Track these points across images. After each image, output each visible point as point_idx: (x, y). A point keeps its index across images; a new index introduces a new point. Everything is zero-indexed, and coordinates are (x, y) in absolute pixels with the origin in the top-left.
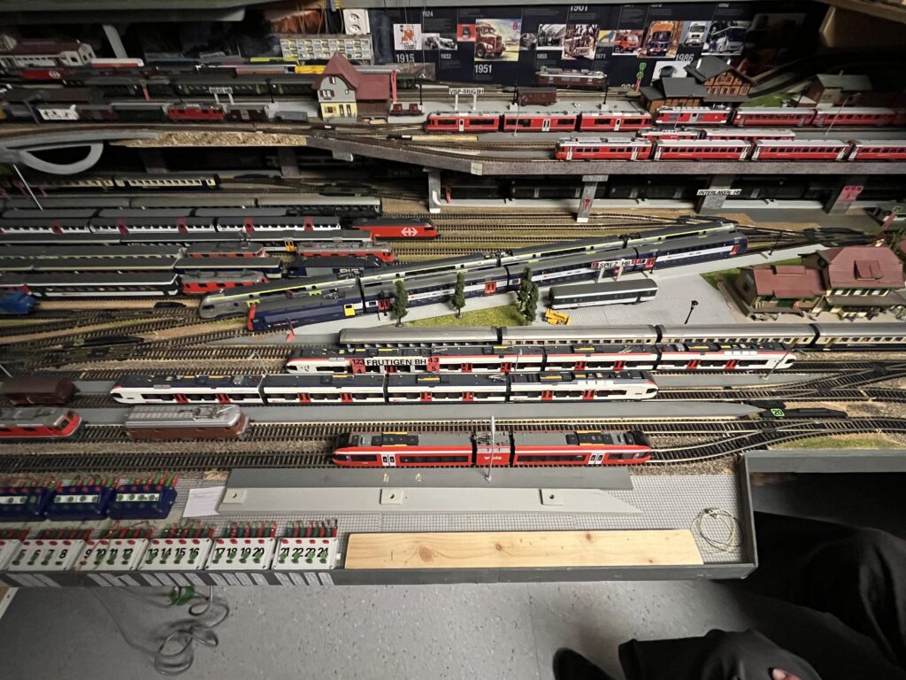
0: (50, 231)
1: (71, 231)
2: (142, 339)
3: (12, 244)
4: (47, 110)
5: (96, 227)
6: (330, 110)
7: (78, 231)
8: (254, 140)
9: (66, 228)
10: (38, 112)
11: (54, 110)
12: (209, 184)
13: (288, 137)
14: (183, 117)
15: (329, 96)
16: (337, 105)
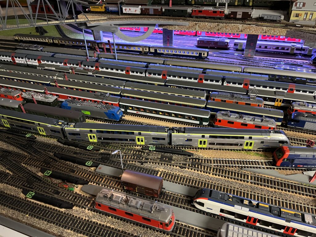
0: (124, 72)
1: (135, 74)
2: (193, 154)
3: (105, 77)
4: (127, 8)
5: (150, 74)
6: (297, 16)
7: (139, 74)
8: (248, 30)
9: (133, 72)
10: (122, 9)
11: (130, 8)
12: (203, 55)
13: (274, 30)
14: (199, 15)
15: (301, 6)
16: (303, 13)
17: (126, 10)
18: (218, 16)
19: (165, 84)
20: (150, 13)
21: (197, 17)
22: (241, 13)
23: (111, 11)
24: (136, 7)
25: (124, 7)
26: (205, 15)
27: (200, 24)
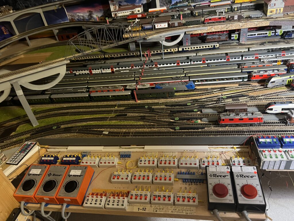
0: (176, 65)
3: (165, 69)
4: (158, 25)
5: (194, 62)
6: (271, 12)
7: (186, 64)
8: (246, 25)
9: (182, 63)
10: (155, 26)
11: (161, 24)
12: (216, 47)
13: (262, 23)
14: (210, 22)
15: (273, 6)
16: (275, 10)
17: (158, 26)
18: (222, 20)
19: (208, 65)
20: (175, 26)
21: (208, 23)
22: (237, 16)
23: (147, 28)
24: (165, 23)
25: (156, 24)
26: (213, 21)
27: (215, 27)
